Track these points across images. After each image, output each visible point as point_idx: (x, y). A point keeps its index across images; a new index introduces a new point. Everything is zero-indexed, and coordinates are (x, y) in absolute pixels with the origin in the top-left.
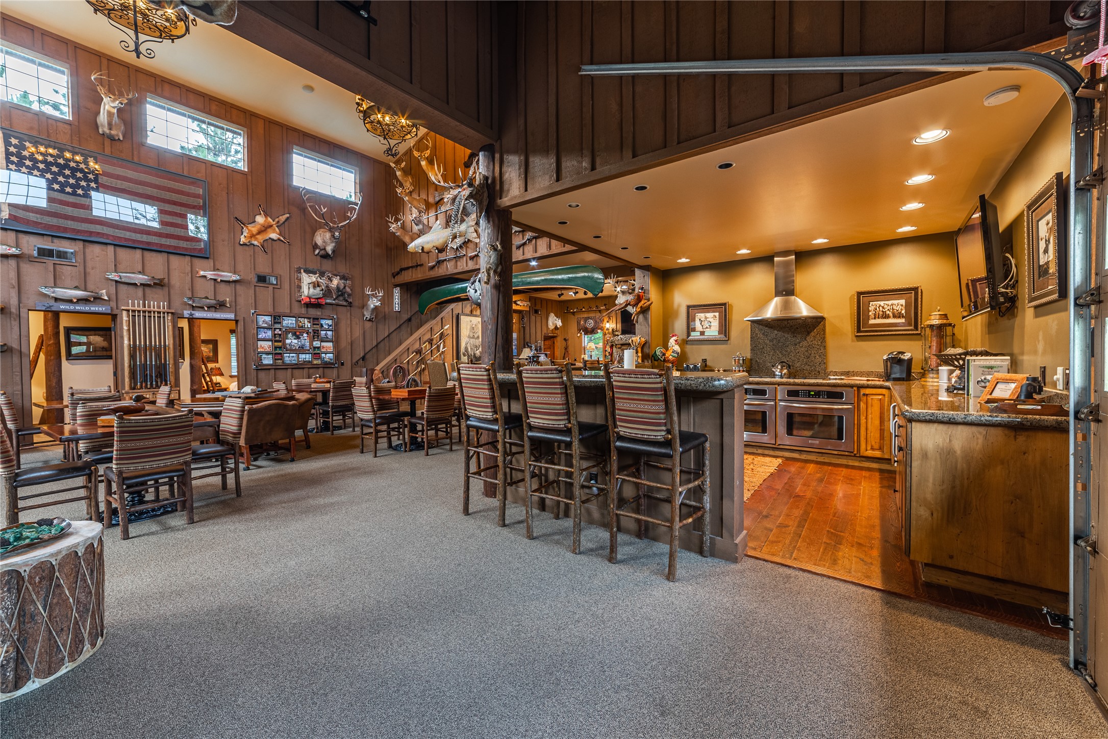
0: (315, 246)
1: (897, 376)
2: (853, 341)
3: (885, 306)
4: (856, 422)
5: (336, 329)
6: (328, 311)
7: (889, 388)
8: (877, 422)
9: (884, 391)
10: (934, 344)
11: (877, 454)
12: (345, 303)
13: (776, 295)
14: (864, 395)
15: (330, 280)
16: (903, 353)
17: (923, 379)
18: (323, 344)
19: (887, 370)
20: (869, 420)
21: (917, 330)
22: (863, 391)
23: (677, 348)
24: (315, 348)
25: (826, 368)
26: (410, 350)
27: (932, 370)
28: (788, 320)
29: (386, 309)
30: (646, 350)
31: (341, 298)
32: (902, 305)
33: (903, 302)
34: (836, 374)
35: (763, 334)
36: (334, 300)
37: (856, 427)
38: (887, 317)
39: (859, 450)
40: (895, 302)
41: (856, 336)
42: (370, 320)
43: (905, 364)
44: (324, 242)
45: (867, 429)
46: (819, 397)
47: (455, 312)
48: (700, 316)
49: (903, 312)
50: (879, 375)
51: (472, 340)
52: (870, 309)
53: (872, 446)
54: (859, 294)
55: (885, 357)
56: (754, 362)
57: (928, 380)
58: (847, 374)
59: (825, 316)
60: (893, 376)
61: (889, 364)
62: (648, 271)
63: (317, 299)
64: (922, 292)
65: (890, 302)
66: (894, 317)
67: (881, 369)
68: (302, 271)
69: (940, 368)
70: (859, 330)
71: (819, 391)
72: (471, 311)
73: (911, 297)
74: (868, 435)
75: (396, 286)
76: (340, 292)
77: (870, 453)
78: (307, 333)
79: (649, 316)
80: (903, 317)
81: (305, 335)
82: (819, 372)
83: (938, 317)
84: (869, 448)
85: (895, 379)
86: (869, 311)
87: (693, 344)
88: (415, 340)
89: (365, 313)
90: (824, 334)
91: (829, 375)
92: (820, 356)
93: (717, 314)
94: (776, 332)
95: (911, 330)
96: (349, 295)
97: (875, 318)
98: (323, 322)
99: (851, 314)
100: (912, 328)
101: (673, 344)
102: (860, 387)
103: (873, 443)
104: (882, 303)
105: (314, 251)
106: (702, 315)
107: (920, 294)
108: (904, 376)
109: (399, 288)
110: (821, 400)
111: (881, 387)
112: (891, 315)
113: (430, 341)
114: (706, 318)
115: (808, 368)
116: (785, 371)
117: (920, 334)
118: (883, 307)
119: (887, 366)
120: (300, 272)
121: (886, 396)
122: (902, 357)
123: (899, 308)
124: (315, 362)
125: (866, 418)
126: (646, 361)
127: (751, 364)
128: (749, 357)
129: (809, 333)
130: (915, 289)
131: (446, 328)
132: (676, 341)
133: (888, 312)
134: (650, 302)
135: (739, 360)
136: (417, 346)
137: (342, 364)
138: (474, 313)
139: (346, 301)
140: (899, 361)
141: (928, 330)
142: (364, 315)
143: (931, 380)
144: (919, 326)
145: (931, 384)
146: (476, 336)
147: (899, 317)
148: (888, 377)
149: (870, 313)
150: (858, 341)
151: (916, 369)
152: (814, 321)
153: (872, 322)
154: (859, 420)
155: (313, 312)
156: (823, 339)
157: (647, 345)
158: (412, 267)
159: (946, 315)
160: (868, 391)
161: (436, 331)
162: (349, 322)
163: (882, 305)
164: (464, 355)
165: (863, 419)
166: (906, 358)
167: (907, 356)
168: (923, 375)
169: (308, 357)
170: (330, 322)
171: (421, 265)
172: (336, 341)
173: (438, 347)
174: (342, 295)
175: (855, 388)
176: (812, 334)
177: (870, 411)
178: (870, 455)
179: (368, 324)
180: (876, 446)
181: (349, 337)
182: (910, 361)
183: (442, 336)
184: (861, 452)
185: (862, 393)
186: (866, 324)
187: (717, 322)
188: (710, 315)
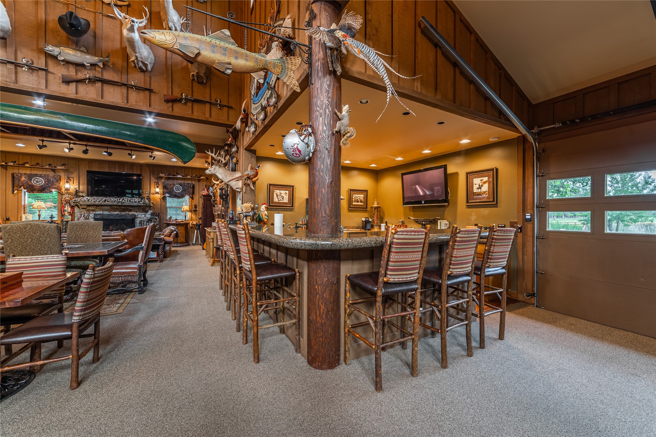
3: (358, 197)
10: (376, 214)
19: (364, 225)
21: (367, 209)
33: (363, 196)
38: (358, 202)
41: (349, 210)
52: (353, 198)
54: (350, 190)
55: (363, 220)
61: (364, 223)
65: (359, 195)
66: (360, 202)
70: (350, 207)
73: (365, 194)
83: (376, 204)
93: (287, 192)
95: (365, 209)
99: (348, 199)
100: (365, 207)
101: (264, 210)
104: (357, 195)
106: (278, 191)
107: (368, 193)
114: (280, 193)
123: (362, 198)
130: (367, 191)
132: (265, 207)
133: (358, 200)
144: (367, 207)
147: (362, 202)
149: (353, 200)
150: (349, 212)
153: (354, 203)
186: (352, 204)
187: (287, 197)
188: (283, 192)
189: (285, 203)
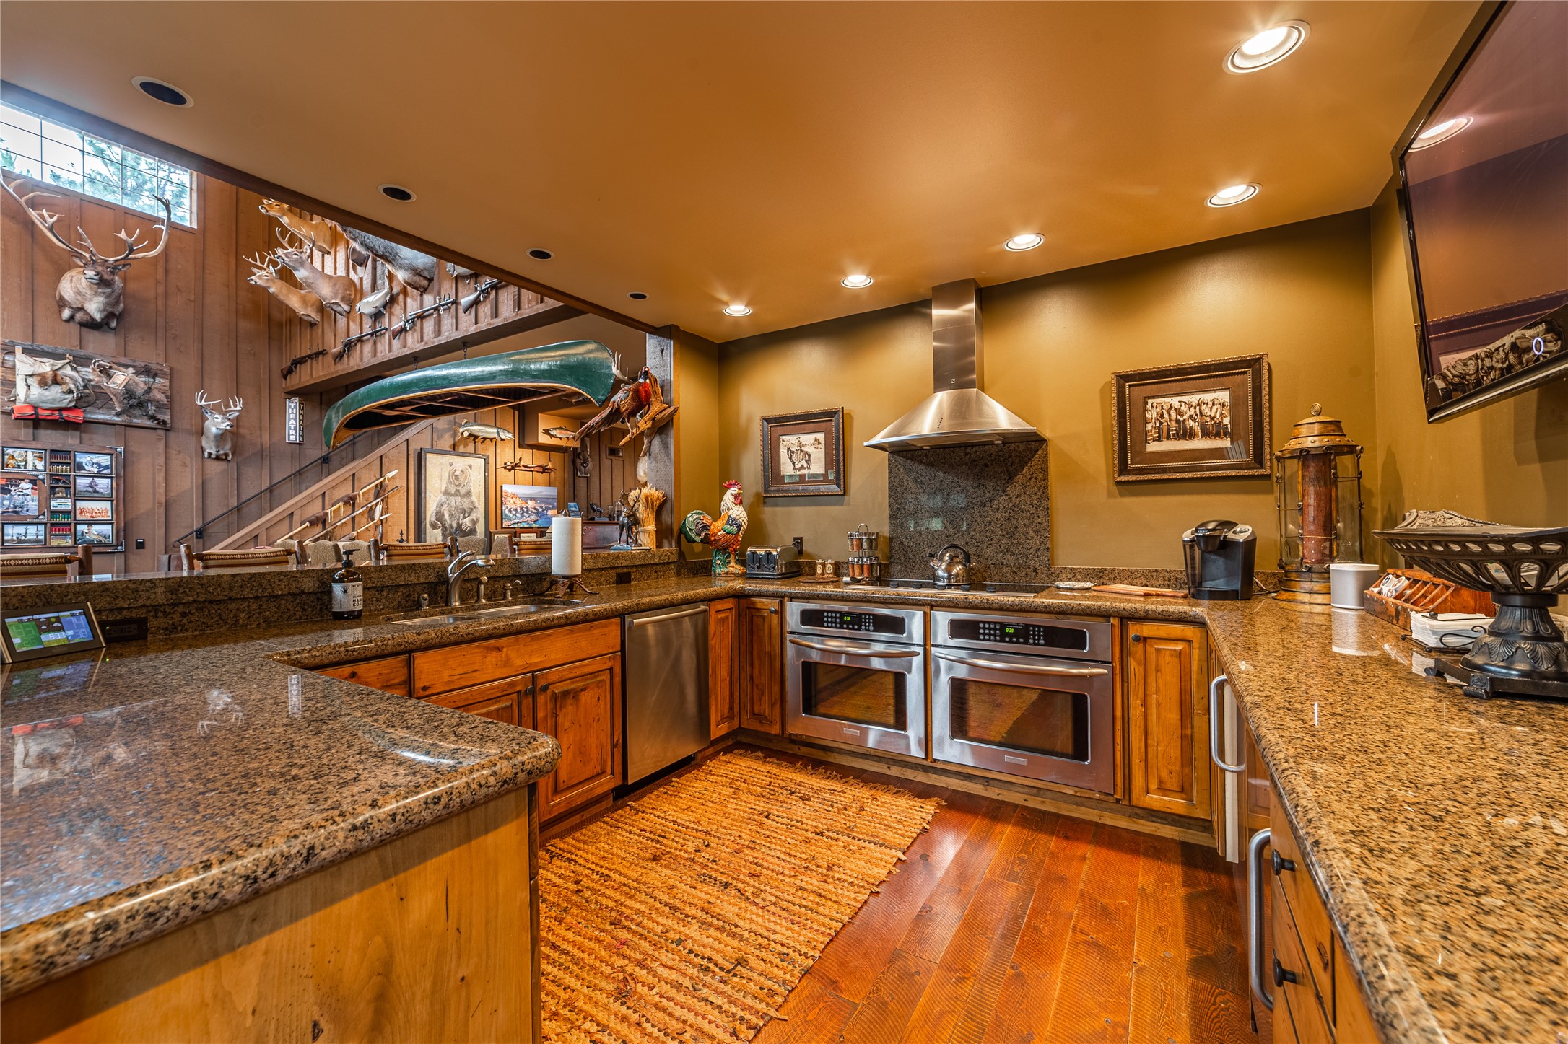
0: (62, 303)
1: (1219, 584)
2: (1110, 495)
3: (1184, 409)
4: (1118, 713)
5: (123, 473)
6: (99, 438)
7: (1201, 624)
8: (1173, 716)
9: (1188, 631)
10: (1311, 500)
11: (1175, 804)
12: (149, 423)
13: (938, 388)
14: (1137, 639)
15: (106, 373)
16: (1230, 525)
17: (1285, 595)
18: (80, 504)
19: (1193, 568)
20: (1153, 710)
21: (1262, 466)
22: (1134, 629)
23: (739, 513)
24: (54, 513)
25: (1051, 561)
26: (296, 518)
27: (1310, 570)
28: (966, 446)
29: (266, 438)
30: (666, 518)
31: (137, 412)
32: (1223, 405)
33: (1224, 396)
34: (1073, 575)
35: (915, 480)
36: (118, 414)
37: (1119, 725)
38: (1187, 434)
39: (1127, 790)
40: (1207, 397)
41: (1119, 483)
42: (218, 458)
43: (1240, 555)
44: (79, 293)
45: (1146, 734)
46: (1026, 643)
47: (414, 447)
48: (790, 441)
49: (1226, 421)
50: (1174, 583)
51: (453, 499)
52: (1148, 415)
53: (1160, 782)
54: (1123, 379)
55: (1187, 536)
56: (896, 546)
57: (1301, 597)
58: (1100, 576)
59: (1047, 433)
60: (1210, 585)
61: (1197, 553)
62: (670, 337)
63: (60, 410)
64: (1270, 371)
65: (1194, 399)
66: (1206, 434)
67: (1177, 565)
68: (18, 350)
69: (1333, 567)
70: (1123, 469)
71: (1027, 626)
72: (454, 446)
73: (1245, 384)
74: (1152, 750)
75: (291, 394)
76: (133, 401)
77: (1155, 800)
78: (34, 482)
79: (672, 441)
80: (1226, 434)
81: (26, 486)
82: (1035, 570)
83: (1317, 429)
84: (1153, 785)
85: (1215, 595)
86: (1146, 421)
87: (776, 505)
88: (312, 500)
89: (204, 444)
90: (1045, 479)
91: (1058, 578)
92: (1037, 532)
93: (821, 436)
94: (941, 474)
95: (1248, 467)
96: (160, 406)
97: (1159, 439)
98: (83, 459)
99: (1104, 429)
100: (1250, 460)
101: (730, 504)
102: (1127, 618)
103: (1164, 774)
104: (1175, 401)
105: (60, 312)
106: (793, 439)
107: (1266, 375)
108: (1237, 586)
109: (297, 399)
110: (1030, 648)
111: (1181, 619)
112: (1197, 428)
113: (351, 501)
114: (800, 445)
115: (1012, 559)
116: (958, 569)
117: (1268, 477)
118: (1178, 411)
119: (1193, 558)
120: (13, 353)
121: (1196, 645)
122: (1230, 535)
123: (1216, 412)
124: (55, 542)
125: (1145, 704)
126: (666, 543)
127: (891, 549)
128: (887, 534)
129: (1011, 477)
130: (1253, 363)
131: (390, 475)
132: (736, 497)
133: (1190, 423)
134: (672, 409)
135: (861, 540)
136: (315, 509)
137: (141, 546)
138: (461, 449)
139: (153, 418)
140: (1225, 547)
141: (1294, 466)
142: (203, 450)
143: (1306, 598)
144: (1267, 457)
145: (1307, 608)
146: (463, 491)
147: (1217, 435)
148: (1196, 591)
149: (1149, 427)
150: (1122, 495)
151: (1265, 566)
152: (1022, 446)
153: (1153, 447)
154: (1126, 707)
155: (54, 439)
156: (1044, 492)
157: (668, 505)
158: (310, 357)
159: (1337, 423)
160: (1147, 629)
161: (364, 481)
162: (162, 461)
163: (1176, 404)
164: (434, 526)
165: (1136, 703)
166: (1241, 538)
167: (1242, 533)
168: (1283, 582)
169: (34, 532)
170: (105, 460)
171: (323, 353)
172: (122, 498)
173: (371, 512)
174: (141, 405)
175: (1115, 621)
176: (1019, 478)
177: (1152, 686)
178: (1156, 806)
179: (215, 468)
180: (1173, 783)
181: (162, 490)
182: (1250, 544)
183: (380, 490)
184: (1134, 796)
185: (1132, 634)
186: (1141, 453)
187: (822, 454)
188: (807, 439)
189: (815, 479)
